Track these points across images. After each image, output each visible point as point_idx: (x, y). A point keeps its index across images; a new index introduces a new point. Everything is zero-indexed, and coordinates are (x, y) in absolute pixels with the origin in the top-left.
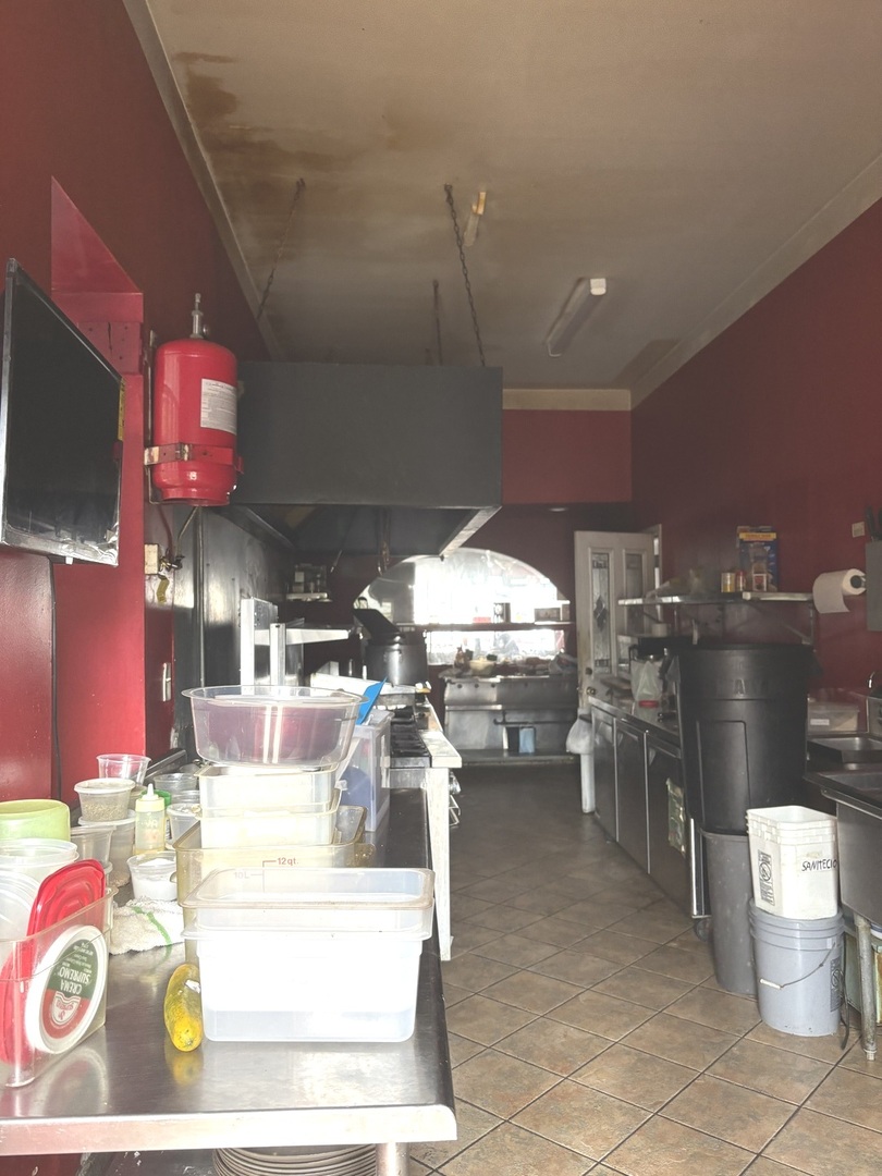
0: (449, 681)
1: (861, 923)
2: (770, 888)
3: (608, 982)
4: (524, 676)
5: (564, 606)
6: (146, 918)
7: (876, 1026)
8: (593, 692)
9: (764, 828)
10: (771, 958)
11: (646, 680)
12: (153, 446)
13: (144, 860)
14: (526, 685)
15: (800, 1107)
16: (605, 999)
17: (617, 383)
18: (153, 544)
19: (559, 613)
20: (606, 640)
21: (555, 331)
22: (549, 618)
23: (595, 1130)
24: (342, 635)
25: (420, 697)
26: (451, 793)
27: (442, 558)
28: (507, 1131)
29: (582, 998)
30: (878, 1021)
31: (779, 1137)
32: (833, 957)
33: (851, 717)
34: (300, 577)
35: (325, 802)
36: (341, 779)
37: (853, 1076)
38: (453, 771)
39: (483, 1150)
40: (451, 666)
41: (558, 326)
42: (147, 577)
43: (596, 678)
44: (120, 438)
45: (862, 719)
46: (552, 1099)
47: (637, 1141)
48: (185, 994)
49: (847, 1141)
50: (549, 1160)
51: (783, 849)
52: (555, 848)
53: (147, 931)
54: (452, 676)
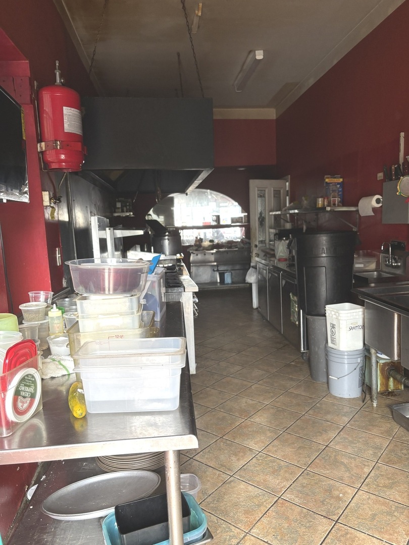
0: (192, 253)
1: (373, 351)
2: (335, 338)
3: (265, 380)
4: (227, 249)
5: (245, 216)
6: (57, 363)
7: (378, 393)
8: (258, 255)
9: (333, 313)
10: (333, 367)
11: (282, 249)
12: (42, 142)
13: (54, 338)
14: (227, 253)
15: (344, 426)
16: (263, 387)
17: (268, 106)
18: (46, 191)
19: (242, 219)
20: (264, 231)
21: (238, 78)
22: (238, 222)
23: (259, 439)
24: (140, 232)
25: (178, 260)
26: (194, 302)
27: (187, 194)
28: (221, 441)
29: (253, 387)
30: (379, 391)
31: (335, 439)
32: (360, 365)
33: (373, 263)
34: (119, 205)
35: (135, 310)
36: (143, 299)
37: (367, 413)
38: (195, 293)
39: (211, 449)
40: (193, 246)
42: (45, 207)
43: (259, 249)
44: (24, 138)
45: (378, 264)
46: (241, 428)
47: (276, 442)
48: (77, 395)
49: (364, 439)
50: (239, 452)
51: (341, 322)
52: (241, 324)
53: (58, 368)
54: (194, 250)
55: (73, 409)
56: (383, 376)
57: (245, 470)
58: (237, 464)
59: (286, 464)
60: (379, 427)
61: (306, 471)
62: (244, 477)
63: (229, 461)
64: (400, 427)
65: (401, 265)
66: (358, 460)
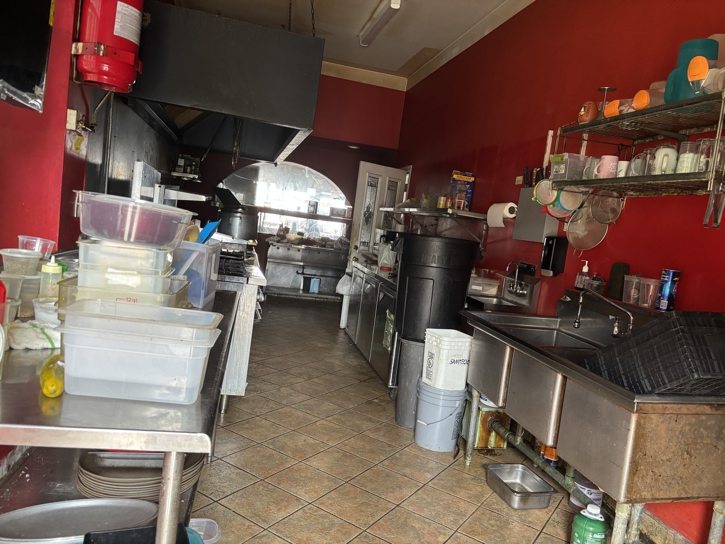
0: (272, 244)
1: (475, 393)
2: (431, 372)
3: (335, 416)
4: (319, 247)
5: (349, 208)
6: (39, 330)
7: (474, 449)
8: (357, 260)
9: (434, 339)
10: (424, 409)
11: (387, 256)
12: (79, 41)
13: (43, 302)
14: (319, 253)
15: (425, 485)
16: (331, 425)
17: (399, 73)
18: (74, 109)
19: (345, 213)
20: (370, 230)
21: (365, 29)
22: (339, 215)
23: (312, 487)
24: (203, 198)
25: (250, 247)
26: (258, 300)
27: (276, 164)
28: (262, 485)
29: (318, 423)
30: (475, 447)
31: (411, 498)
32: (458, 411)
33: (494, 287)
34: (181, 162)
35: (160, 271)
36: (184, 275)
37: (456, 472)
38: (261, 287)
39: (246, 493)
40: (275, 235)
41: (368, 25)
42: (68, 132)
43: (359, 253)
44: (51, 24)
45: (500, 289)
46: (291, 471)
47: (334, 494)
48: (55, 367)
49: (445, 502)
50: (283, 500)
51: (442, 351)
52: (320, 345)
53: (38, 338)
54: (275, 241)
55: (43, 384)
56: (484, 428)
57: (285, 523)
58: (276, 515)
59: (342, 522)
60: (468, 490)
61: (365, 532)
62: (282, 532)
63: (266, 511)
64: (493, 493)
65: (527, 294)
66: (433, 526)
